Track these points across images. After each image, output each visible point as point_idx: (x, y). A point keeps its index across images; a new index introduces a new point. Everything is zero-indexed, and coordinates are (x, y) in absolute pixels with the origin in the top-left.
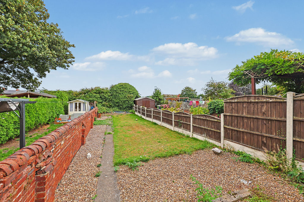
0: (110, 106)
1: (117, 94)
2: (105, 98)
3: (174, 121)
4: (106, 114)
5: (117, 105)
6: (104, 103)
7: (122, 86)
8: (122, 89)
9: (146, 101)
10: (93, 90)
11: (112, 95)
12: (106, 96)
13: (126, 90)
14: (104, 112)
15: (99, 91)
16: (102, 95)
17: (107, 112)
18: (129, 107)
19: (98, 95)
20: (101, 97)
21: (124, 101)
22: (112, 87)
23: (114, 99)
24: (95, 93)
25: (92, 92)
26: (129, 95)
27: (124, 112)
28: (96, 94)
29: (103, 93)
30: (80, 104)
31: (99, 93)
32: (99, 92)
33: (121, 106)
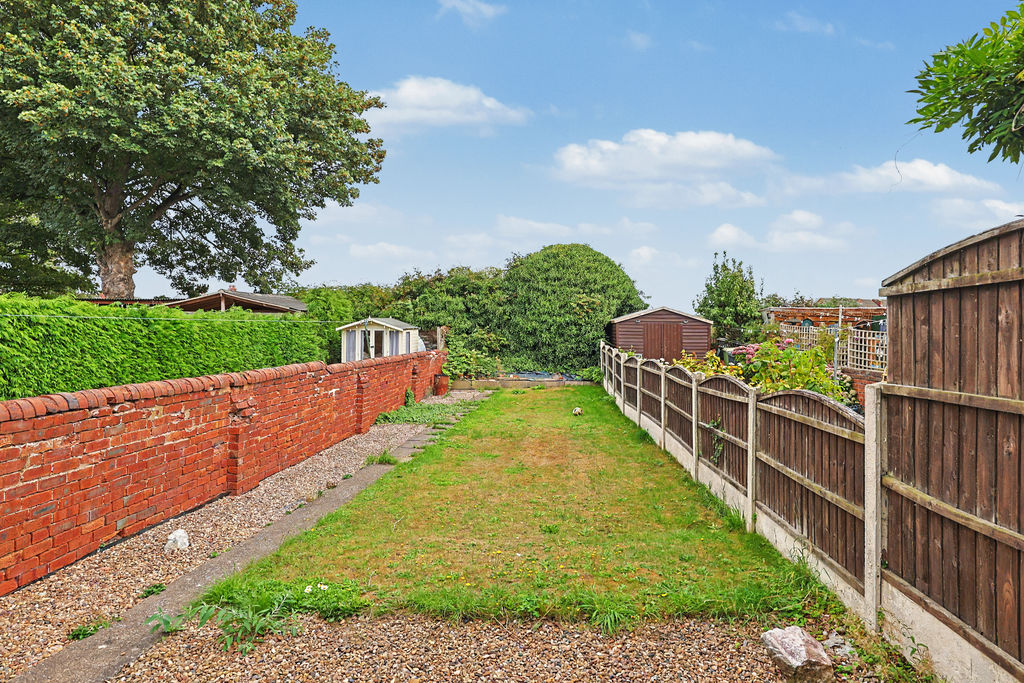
0: (503, 346)
1: (533, 295)
2: (486, 312)
3: (698, 427)
4: (474, 382)
5: (531, 341)
6: (478, 333)
7: (555, 256)
8: (553, 274)
9: (662, 326)
10: (440, 280)
11: (510, 302)
12: (488, 303)
13: (569, 275)
14: (465, 374)
15: (462, 285)
16: (473, 300)
17: (479, 375)
18: (583, 354)
19: (458, 302)
20: (468, 310)
21: (560, 326)
22: (516, 264)
23: (518, 319)
24: (448, 291)
25: (437, 290)
26: (585, 298)
27: (556, 377)
28: (450, 298)
29: (477, 289)
30: (379, 336)
31: (462, 293)
32: (463, 289)
33: (545, 350)
